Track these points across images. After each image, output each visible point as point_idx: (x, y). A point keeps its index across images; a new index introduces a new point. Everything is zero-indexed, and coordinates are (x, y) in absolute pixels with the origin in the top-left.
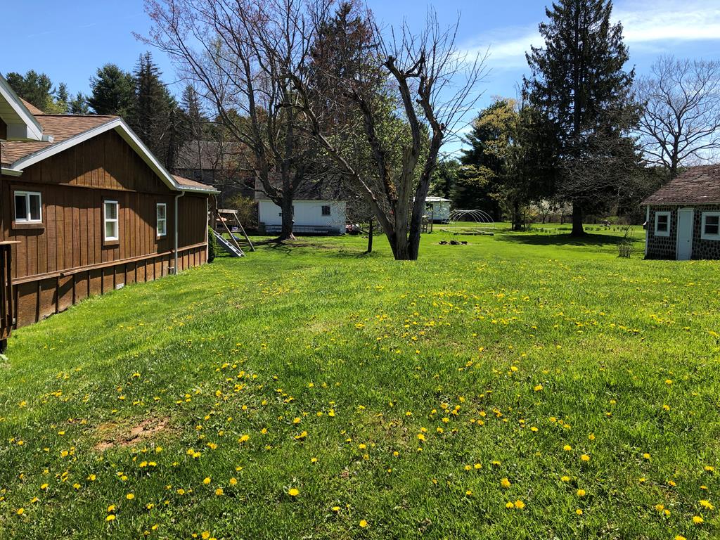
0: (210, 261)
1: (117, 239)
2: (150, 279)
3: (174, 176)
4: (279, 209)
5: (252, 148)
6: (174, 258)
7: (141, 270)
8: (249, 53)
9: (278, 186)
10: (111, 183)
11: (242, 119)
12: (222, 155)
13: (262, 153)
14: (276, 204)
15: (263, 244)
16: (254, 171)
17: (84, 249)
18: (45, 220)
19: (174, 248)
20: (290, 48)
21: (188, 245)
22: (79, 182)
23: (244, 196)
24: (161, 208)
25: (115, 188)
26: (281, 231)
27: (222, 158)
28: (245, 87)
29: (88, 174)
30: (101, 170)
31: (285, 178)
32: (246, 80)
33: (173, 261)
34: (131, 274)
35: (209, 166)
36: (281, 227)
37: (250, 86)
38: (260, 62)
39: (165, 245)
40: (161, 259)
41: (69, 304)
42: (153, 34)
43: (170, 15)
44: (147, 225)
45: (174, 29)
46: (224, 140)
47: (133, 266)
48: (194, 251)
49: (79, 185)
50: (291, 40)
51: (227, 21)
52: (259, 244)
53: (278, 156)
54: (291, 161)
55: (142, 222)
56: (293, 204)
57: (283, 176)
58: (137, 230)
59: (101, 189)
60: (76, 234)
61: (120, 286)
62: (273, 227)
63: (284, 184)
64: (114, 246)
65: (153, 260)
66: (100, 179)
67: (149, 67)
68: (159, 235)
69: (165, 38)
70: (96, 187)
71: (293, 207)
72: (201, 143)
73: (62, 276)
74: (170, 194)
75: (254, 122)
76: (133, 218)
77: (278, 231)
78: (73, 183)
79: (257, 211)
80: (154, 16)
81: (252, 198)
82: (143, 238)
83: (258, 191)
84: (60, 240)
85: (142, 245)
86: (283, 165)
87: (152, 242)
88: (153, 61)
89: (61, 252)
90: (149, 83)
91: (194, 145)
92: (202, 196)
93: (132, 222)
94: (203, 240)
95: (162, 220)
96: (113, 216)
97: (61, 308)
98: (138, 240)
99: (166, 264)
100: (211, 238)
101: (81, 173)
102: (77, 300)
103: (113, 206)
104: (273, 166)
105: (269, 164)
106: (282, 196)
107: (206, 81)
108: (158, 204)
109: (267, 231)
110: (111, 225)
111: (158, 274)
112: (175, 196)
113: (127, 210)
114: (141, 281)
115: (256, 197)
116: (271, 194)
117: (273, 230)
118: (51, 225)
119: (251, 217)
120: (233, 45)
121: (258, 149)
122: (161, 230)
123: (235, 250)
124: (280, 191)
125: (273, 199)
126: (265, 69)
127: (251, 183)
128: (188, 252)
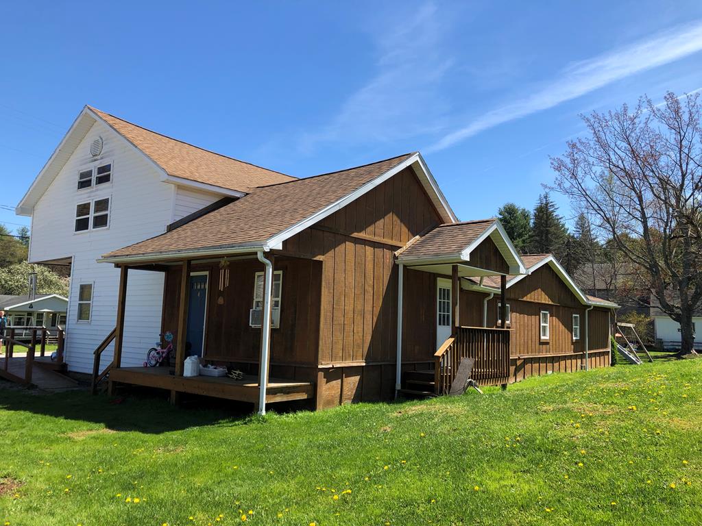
0: (613, 365)
1: (548, 338)
2: (569, 371)
3: (587, 296)
4: (678, 325)
5: (646, 268)
6: (585, 357)
7: (563, 363)
8: (641, 185)
9: (677, 303)
10: (544, 299)
11: (634, 241)
12: (616, 275)
13: (657, 272)
14: (674, 319)
15: (661, 358)
16: (649, 289)
17: (530, 342)
18: (511, 322)
19: (585, 350)
20: (683, 176)
21: (595, 349)
22: (527, 298)
23: (639, 313)
24: (576, 317)
25: (547, 302)
26: (680, 347)
27: (616, 279)
28: (638, 214)
29: (533, 293)
30: (540, 290)
31: (683, 295)
32: (639, 208)
33: (584, 360)
34: (556, 365)
35: (603, 286)
36: (680, 344)
37: (643, 214)
38: (653, 193)
39: (578, 346)
40: (576, 357)
41: (522, 379)
42: (557, 182)
43: (570, 166)
44: (566, 331)
45: (574, 176)
46: (618, 262)
47: (558, 359)
48: (600, 354)
49: (528, 300)
50: (684, 169)
51: (620, 161)
52: (657, 357)
53: (674, 275)
54: (689, 279)
55: (563, 327)
56: (693, 321)
57: (681, 293)
58: (560, 333)
59: (539, 303)
60: (526, 332)
61: (550, 372)
62: (671, 344)
63: (682, 301)
64: (547, 343)
65: (570, 357)
66: (540, 297)
67: (547, 204)
68: (574, 338)
69: (567, 185)
70: (536, 301)
71: (694, 324)
72: (595, 265)
73: (519, 359)
74: (582, 308)
75: (648, 244)
76: (557, 324)
77: (677, 347)
78: (525, 299)
79: (653, 329)
80: (558, 169)
81: (647, 315)
82: (564, 340)
83: (654, 307)
84: (518, 335)
85: (564, 345)
86: (680, 283)
87: (570, 344)
88: (551, 199)
89: (518, 342)
90: (547, 217)
91: (588, 267)
92: (605, 310)
93: (557, 326)
94: (606, 347)
95: (577, 327)
96: (545, 322)
97: (518, 380)
98: (561, 341)
99: (579, 361)
100: (613, 346)
101: (530, 292)
102: (526, 377)
103: (545, 315)
104: (670, 284)
105: (665, 283)
106: (681, 312)
107: (602, 213)
108: (574, 315)
109: (665, 347)
110: (544, 327)
111: (574, 369)
112: (585, 309)
113: (554, 318)
114: (562, 371)
115: (652, 314)
116: (668, 310)
117: (672, 347)
118: (514, 324)
119: (647, 334)
120: (626, 180)
121: (653, 269)
122: (576, 336)
123: (634, 359)
124: (678, 307)
125: (670, 315)
126: (658, 197)
127: (646, 301)
128: (595, 355)
